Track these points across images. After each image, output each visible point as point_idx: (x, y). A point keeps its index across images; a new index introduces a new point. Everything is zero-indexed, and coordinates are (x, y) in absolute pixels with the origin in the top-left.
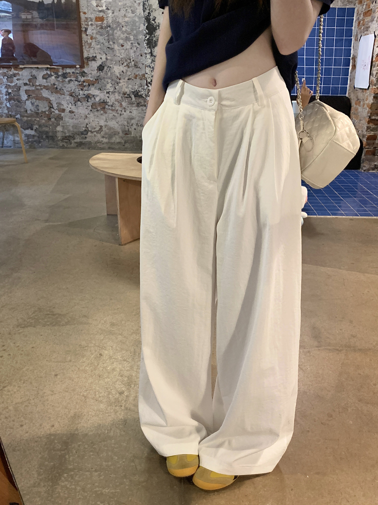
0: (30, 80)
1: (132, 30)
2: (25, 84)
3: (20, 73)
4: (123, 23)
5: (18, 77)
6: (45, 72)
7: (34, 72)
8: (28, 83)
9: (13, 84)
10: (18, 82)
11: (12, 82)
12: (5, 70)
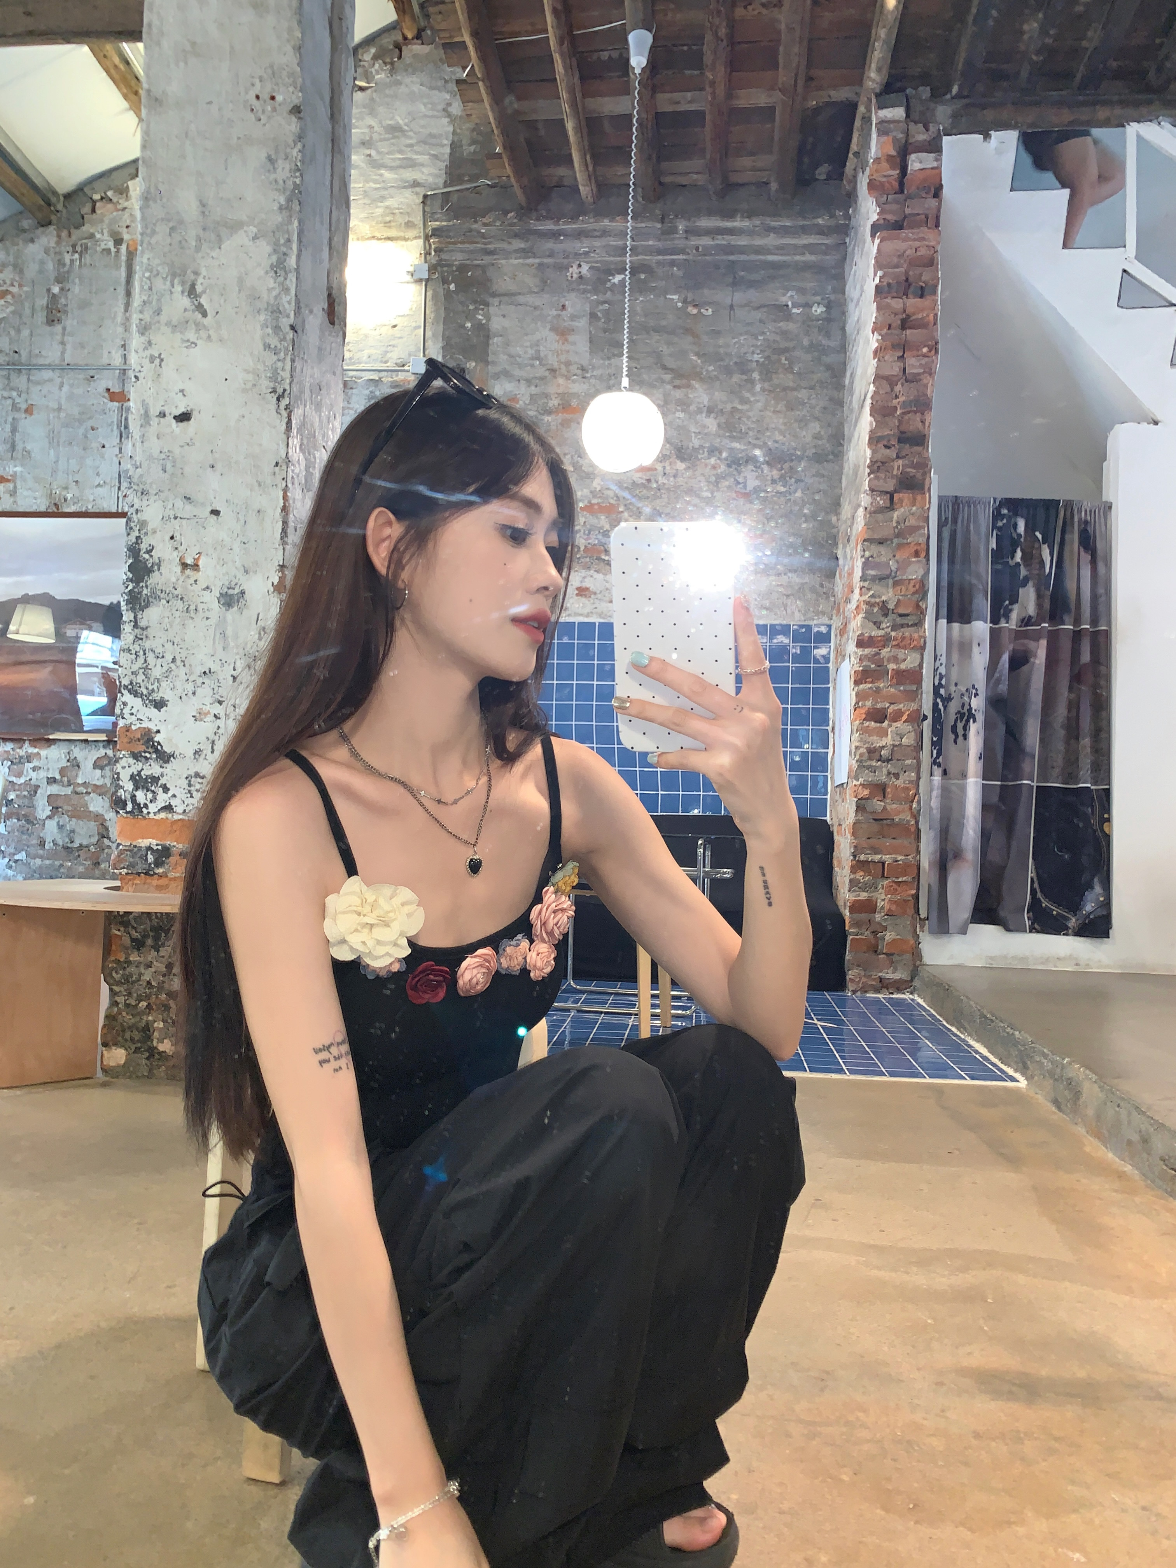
0: (62, 771)
2: (51, 781)
3: (43, 753)
5: (35, 763)
6: (102, 752)
7: (78, 752)
8: (58, 777)
9: (22, 780)
10: (33, 775)
11: (19, 775)
12: (9, 746)
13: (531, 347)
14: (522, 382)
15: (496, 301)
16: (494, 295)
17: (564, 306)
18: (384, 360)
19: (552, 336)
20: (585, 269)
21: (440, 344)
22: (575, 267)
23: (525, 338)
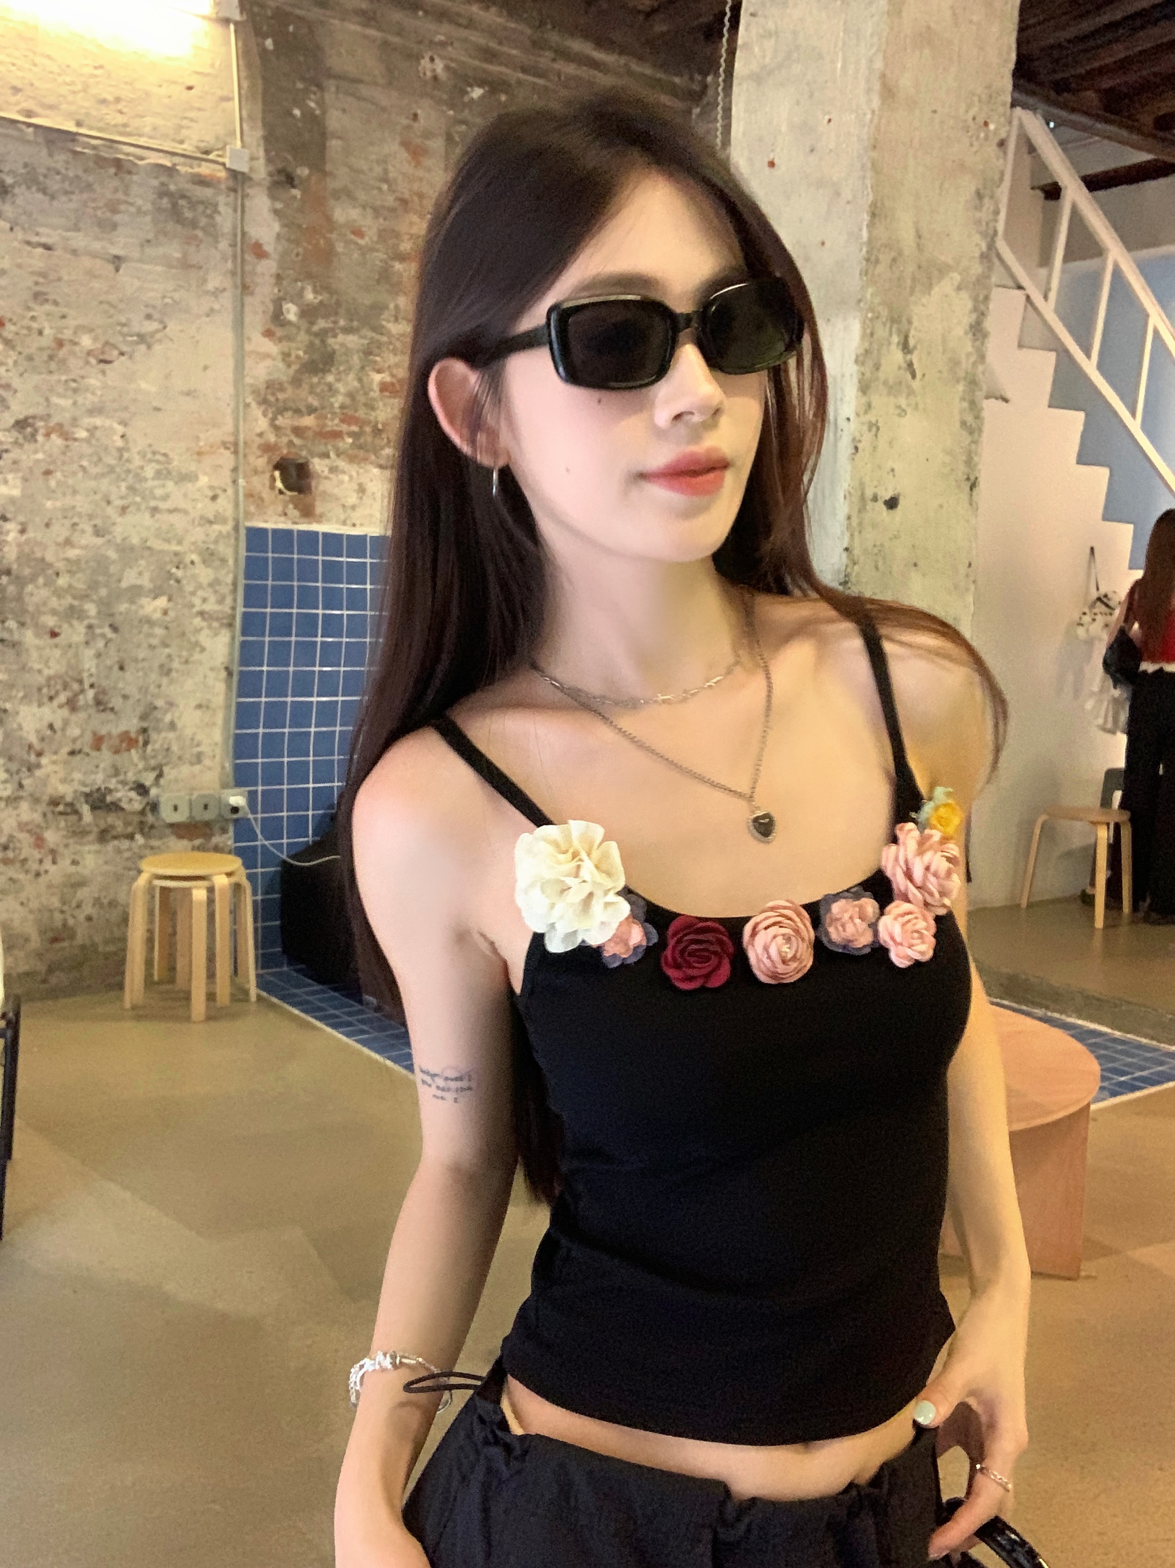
1: (94, 586)
4: (60, 565)
13: (378, 162)
14: (368, 209)
15: (331, 85)
16: (330, 75)
17: (415, 117)
18: (178, 138)
19: (404, 155)
20: (439, 66)
21: (259, 133)
22: (427, 59)
23: (371, 148)
